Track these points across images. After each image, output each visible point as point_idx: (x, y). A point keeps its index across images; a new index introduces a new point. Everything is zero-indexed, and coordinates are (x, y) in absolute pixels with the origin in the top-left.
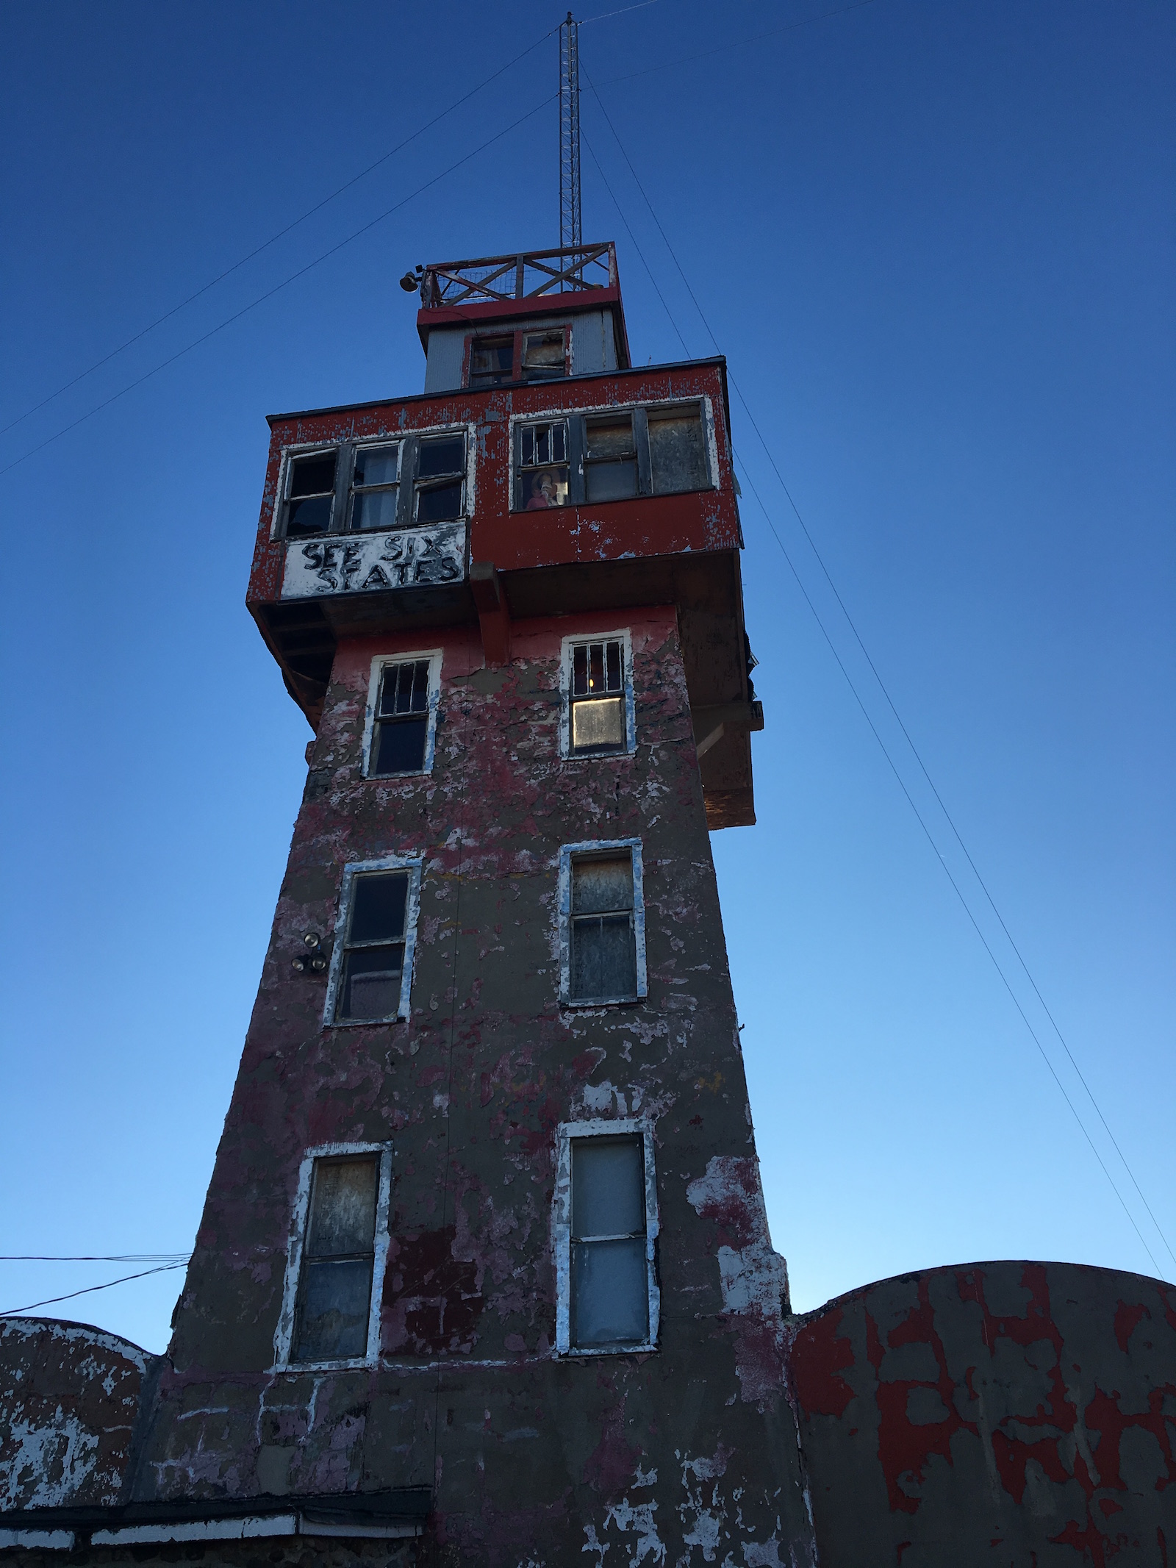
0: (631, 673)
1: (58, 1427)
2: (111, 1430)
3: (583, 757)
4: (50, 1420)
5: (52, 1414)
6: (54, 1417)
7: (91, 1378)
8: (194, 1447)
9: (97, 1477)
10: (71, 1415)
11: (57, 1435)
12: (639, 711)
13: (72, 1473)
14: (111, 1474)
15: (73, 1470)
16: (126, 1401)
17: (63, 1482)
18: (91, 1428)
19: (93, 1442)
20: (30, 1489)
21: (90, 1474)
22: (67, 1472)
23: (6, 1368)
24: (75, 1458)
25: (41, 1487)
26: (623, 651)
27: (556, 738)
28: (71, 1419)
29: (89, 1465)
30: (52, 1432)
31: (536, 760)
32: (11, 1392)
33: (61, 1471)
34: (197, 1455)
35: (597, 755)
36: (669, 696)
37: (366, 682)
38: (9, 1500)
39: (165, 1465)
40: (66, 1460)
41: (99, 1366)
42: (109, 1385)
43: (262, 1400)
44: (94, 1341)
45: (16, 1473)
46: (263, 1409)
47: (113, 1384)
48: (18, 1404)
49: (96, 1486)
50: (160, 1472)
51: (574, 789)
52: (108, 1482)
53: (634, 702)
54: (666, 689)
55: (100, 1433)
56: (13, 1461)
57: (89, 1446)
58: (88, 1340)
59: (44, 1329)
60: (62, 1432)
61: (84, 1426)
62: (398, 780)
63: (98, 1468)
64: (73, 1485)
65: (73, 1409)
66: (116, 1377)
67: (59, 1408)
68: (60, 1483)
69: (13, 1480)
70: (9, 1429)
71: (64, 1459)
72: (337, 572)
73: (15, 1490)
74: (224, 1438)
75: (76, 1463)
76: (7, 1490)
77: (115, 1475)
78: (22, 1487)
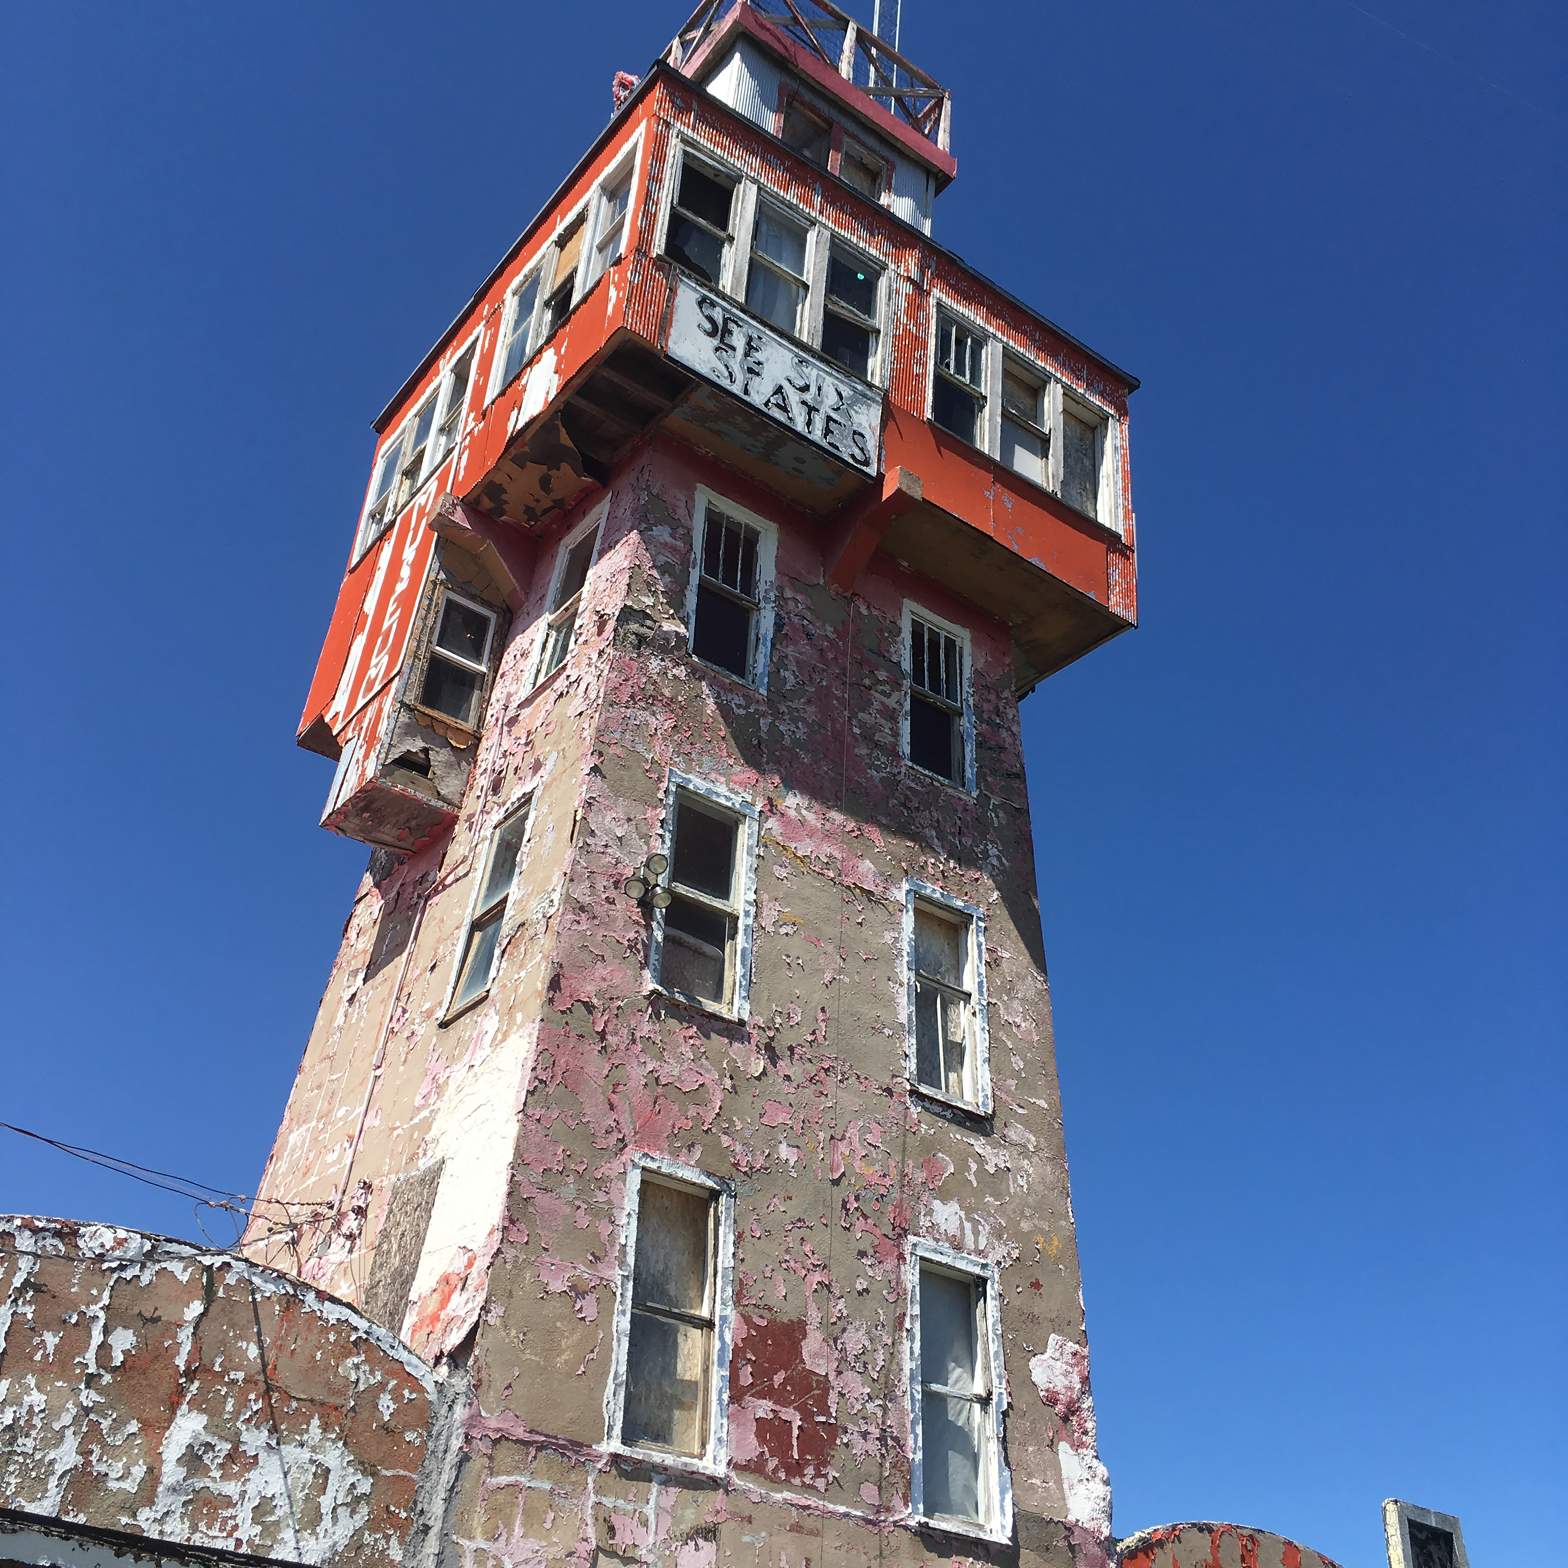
0: (971, 691)
1: (314, 1449)
2: (388, 1473)
3: (926, 772)
4: (301, 1435)
5: (305, 1427)
6: (307, 1431)
7: (362, 1387)
8: (509, 1526)
9: (368, 1538)
10: (333, 1436)
11: (312, 1461)
12: (979, 745)
13: (334, 1524)
14: (387, 1538)
15: (335, 1520)
16: (409, 1436)
17: (321, 1535)
18: (362, 1463)
19: (365, 1486)
20: (270, 1530)
21: (358, 1532)
22: (327, 1522)
23: (231, 1334)
24: (339, 1502)
25: (288, 1534)
26: (961, 656)
27: (898, 728)
28: (334, 1441)
29: (357, 1517)
30: (305, 1455)
31: (877, 745)
32: (241, 1375)
33: (319, 1517)
34: (514, 1541)
35: (941, 778)
36: (1007, 745)
37: (691, 516)
38: (239, 1543)
39: (473, 1546)
40: (326, 1502)
41: (372, 1372)
42: (386, 1405)
43: (591, 1486)
44: (366, 1332)
45: (249, 1505)
46: (593, 1498)
47: (393, 1407)
48: (252, 1396)
49: (368, 1552)
50: (468, 1554)
51: (917, 809)
52: (384, 1550)
53: (975, 732)
54: (1004, 734)
55: (374, 1474)
56: (244, 1484)
57: (359, 1491)
58: (356, 1329)
59: (292, 1292)
60: (320, 1457)
61: (352, 1458)
62: (727, 681)
63: (373, 1525)
64: (335, 1544)
65: (337, 1428)
66: (397, 1397)
67: (316, 1422)
68: (314, 1533)
69: (244, 1514)
70: (238, 1433)
71: (322, 1499)
72: (736, 361)
73: (248, 1531)
74: (548, 1525)
75: (339, 1510)
76: (236, 1527)
77: (394, 1542)
78: (259, 1528)
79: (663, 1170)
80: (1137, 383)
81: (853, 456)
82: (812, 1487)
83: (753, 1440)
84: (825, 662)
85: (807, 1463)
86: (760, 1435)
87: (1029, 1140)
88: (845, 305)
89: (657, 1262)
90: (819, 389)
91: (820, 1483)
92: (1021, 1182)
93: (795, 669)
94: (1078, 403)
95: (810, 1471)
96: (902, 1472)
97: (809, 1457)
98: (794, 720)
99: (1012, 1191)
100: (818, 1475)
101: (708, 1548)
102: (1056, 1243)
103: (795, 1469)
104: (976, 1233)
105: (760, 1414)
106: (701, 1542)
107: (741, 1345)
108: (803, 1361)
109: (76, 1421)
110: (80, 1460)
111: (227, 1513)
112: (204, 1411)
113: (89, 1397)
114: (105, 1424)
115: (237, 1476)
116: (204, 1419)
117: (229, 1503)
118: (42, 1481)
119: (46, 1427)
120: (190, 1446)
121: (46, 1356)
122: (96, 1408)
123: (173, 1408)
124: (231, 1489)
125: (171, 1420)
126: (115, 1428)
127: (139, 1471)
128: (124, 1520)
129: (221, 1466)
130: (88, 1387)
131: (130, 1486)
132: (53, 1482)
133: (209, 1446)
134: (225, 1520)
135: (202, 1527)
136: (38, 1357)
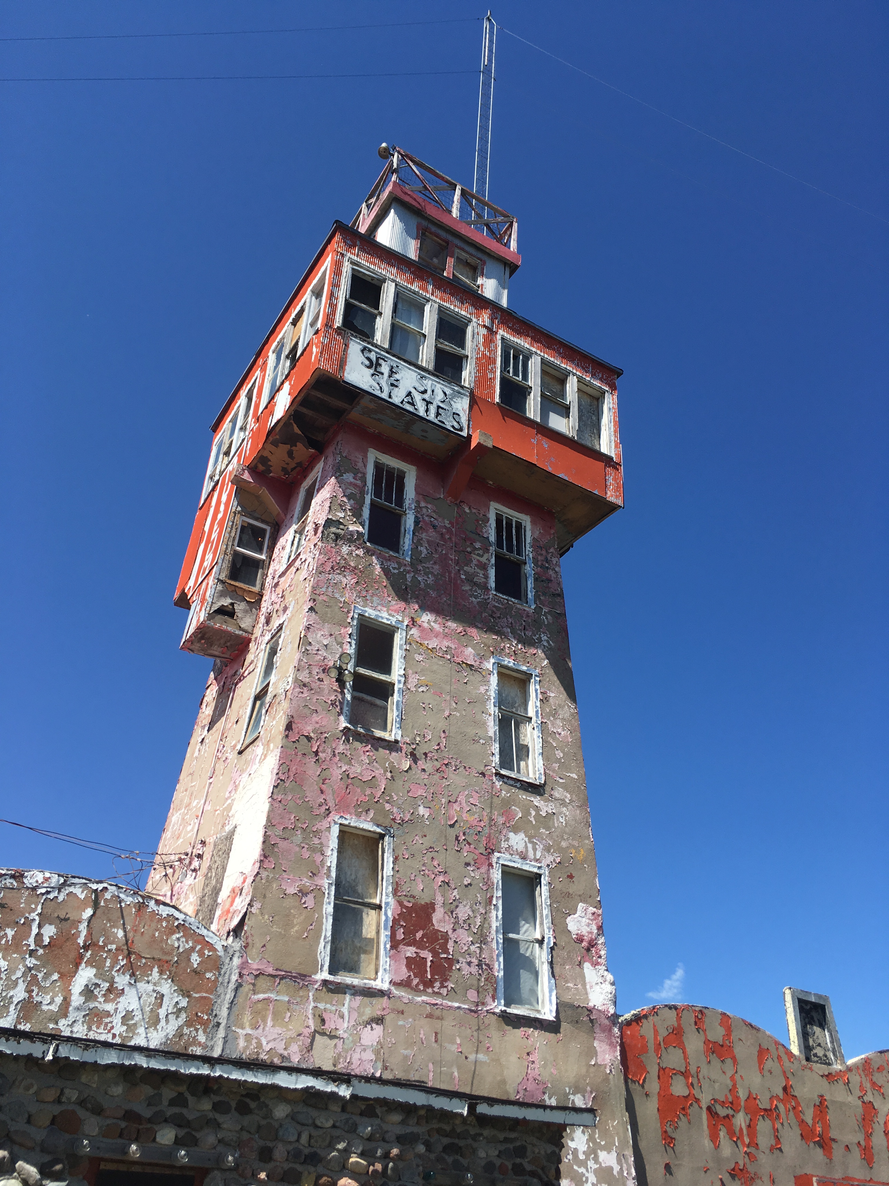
0: (531, 550)
1: (155, 984)
2: (197, 995)
3: (504, 597)
4: (148, 977)
5: (150, 972)
6: (151, 975)
7: (181, 950)
8: (265, 1021)
9: (186, 1031)
10: (166, 977)
11: (154, 991)
12: (536, 580)
13: (167, 1024)
14: (197, 1030)
15: (167, 1021)
16: (208, 975)
17: (160, 1030)
18: (182, 991)
19: (184, 1003)
20: (132, 1029)
21: (180, 1028)
22: (163, 1023)
23: (108, 925)
24: (169, 1012)
25: (141, 1030)
26: (525, 531)
27: (488, 574)
28: (166, 980)
29: (179, 1019)
30: (150, 987)
31: (475, 584)
32: (114, 947)
33: (158, 1021)
34: (267, 1029)
35: (513, 600)
36: (552, 579)
37: (365, 466)
38: (114, 1036)
39: (244, 1032)
40: (162, 1012)
41: (187, 942)
42: (195, 959)
43: (311, 998)
44: (183, 921)
45: (120, 1016)
46: (312, 1004)
47: (199, 960)
48: (120, 958)
49: (186, 1038)
50: (241, 1037)
51: (499, 618)
52: (195, 1037)
53: (533, 572)
54: (551, 572)
55: (189, 996)
56: (116, 1004)
57: (181, 1005)
58: (177, 919)
59: (141, 901)
60: (158, 988)
61: (176, 988)
62: (387, 555)
63: (189, 1023)
64: (168, 1034)
65: (168, 973)
66: (201, 954)
67: (156, 970)
68: (156, 1029)
69: (117, 1020)
70: (113, 978)
71: (160, 1011)
72: (384, 381)
73: (119, 1029)
74: (287, 1020)
75: (170, 1016)
76: (112, 1028)
77: (200, 1032)
78: (125, 1028)
79: (352, 824)
80: (621, 372)
81: (453, 427)
82: (439, 993)
83: (404, 969)
84: (445, 540)
85: (436, 980)
86: (408, 966)
87: (566, 797)
88: (447, 343)
89: (351, 875)
90: (433, 391)
91: (444, 991)
92: (561, 820)
93: (427, 545)
94: (587, 386)
95: (437, 984)
96: (491, 983)
97: (437, 977)
98: (427, 574)
99: (556, 825)
100: (442, 986)
101: (378, 1029)
102: (582, 852)
103: (429, 984)
104: (535, 850)
105: (409, 954)
106: (374, 1025)
107: (397, 917)
108: (433, 925)
109: (24, 975)
110: (27, 995)
111: (107, 1020)
112: (93, 966)
113: (31, 962)
114: (40, 976)
115: (113, 1000)
116: (94, 971)
117: (108, 1014)
118: (6, 1007)
119: (8, 978)
120: (87, 986)
121: (7, 941)
122: (35, 967)
123: (77, 965)
124: (109, 1007)
125: (76, 972)
126: (45, 978)
127: (59, 1000)
128: (51, 1026)
129: (104, 995)
130: (30, 956)
131: (54, 1008)
132: (12, 1007)
133: (97, 985)
134: (106, 1024)
135: (94, 1028)
136: (3, 942)
